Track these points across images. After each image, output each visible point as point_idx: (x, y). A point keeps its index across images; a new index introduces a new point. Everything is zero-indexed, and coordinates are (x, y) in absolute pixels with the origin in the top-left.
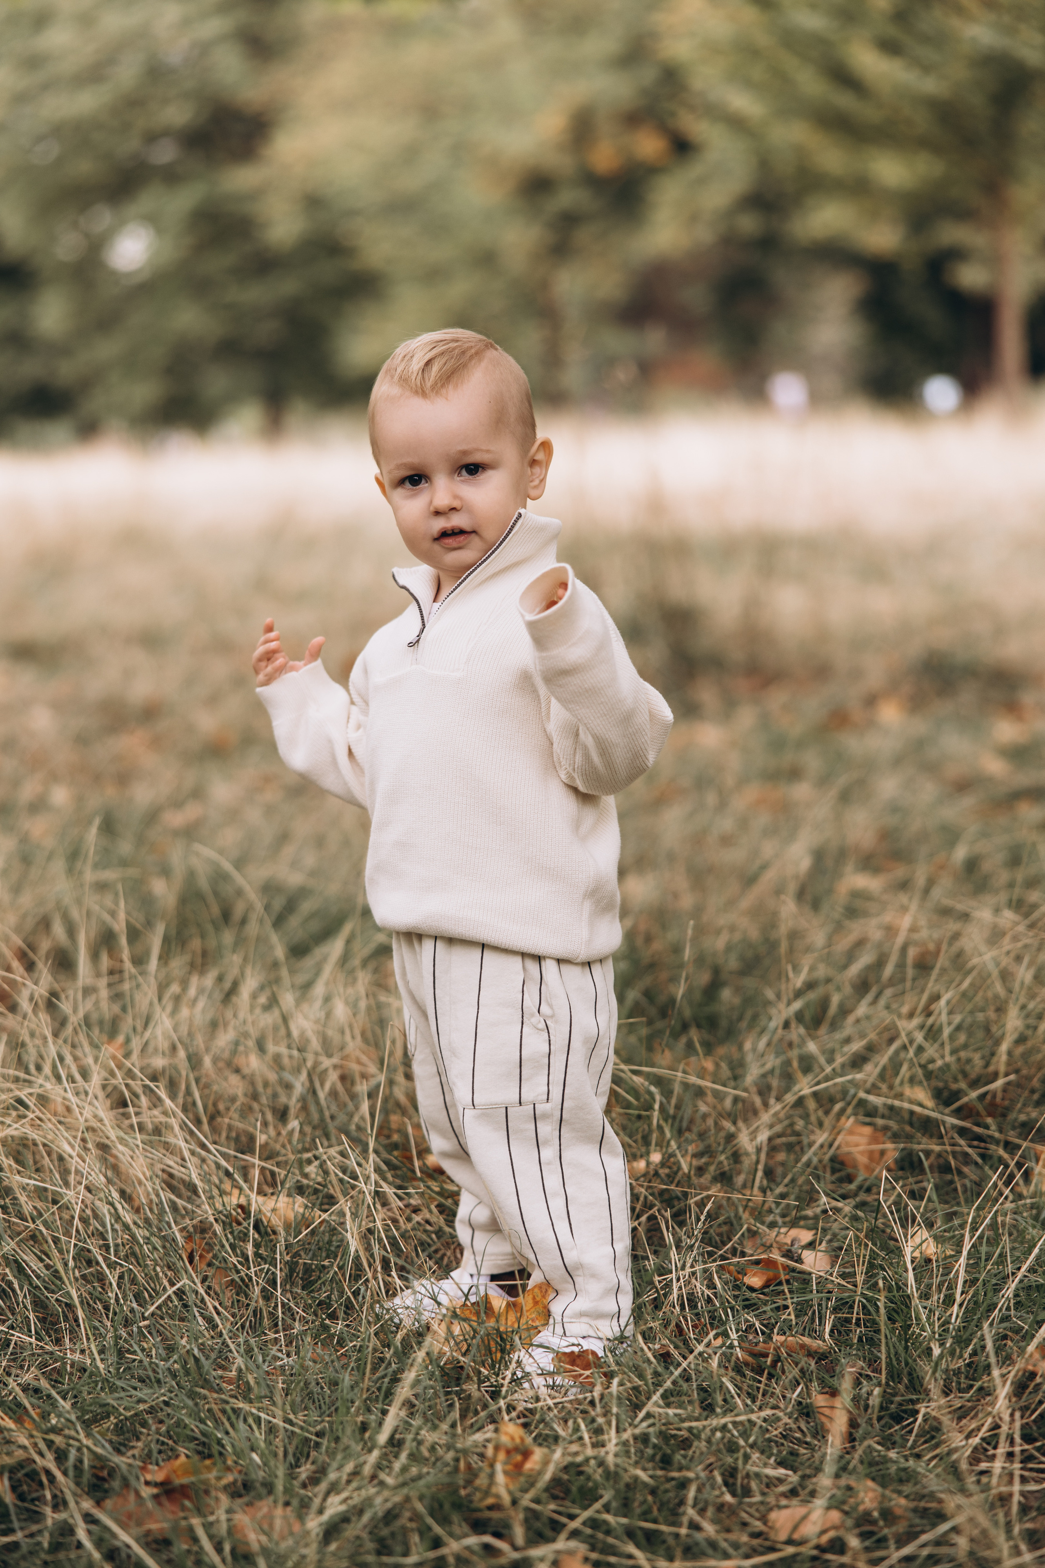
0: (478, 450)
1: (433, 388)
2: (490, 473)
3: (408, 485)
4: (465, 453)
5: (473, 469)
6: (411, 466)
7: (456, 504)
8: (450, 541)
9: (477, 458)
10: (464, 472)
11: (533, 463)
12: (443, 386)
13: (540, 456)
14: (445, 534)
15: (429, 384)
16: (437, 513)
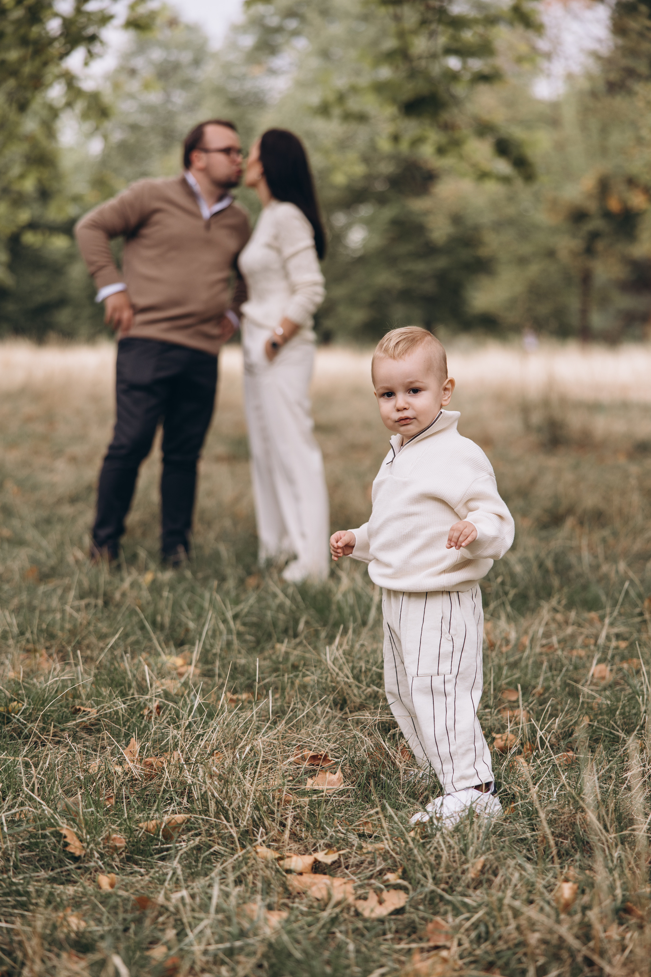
0: (417, 381)
1: (398, 355)
2: (423, 392)
3: (386, 396)
4: (411, 383)
5: (416, 391)
6: (387, 388)
7: (406, 406)
8: (403, 422)
9: (417, 385)
10: (411, 392)
11: (445, 389)
12: (403, 354)
13: (449, 386)
14: (401, 420)
15: (397, 352)
16: (398, 410)
